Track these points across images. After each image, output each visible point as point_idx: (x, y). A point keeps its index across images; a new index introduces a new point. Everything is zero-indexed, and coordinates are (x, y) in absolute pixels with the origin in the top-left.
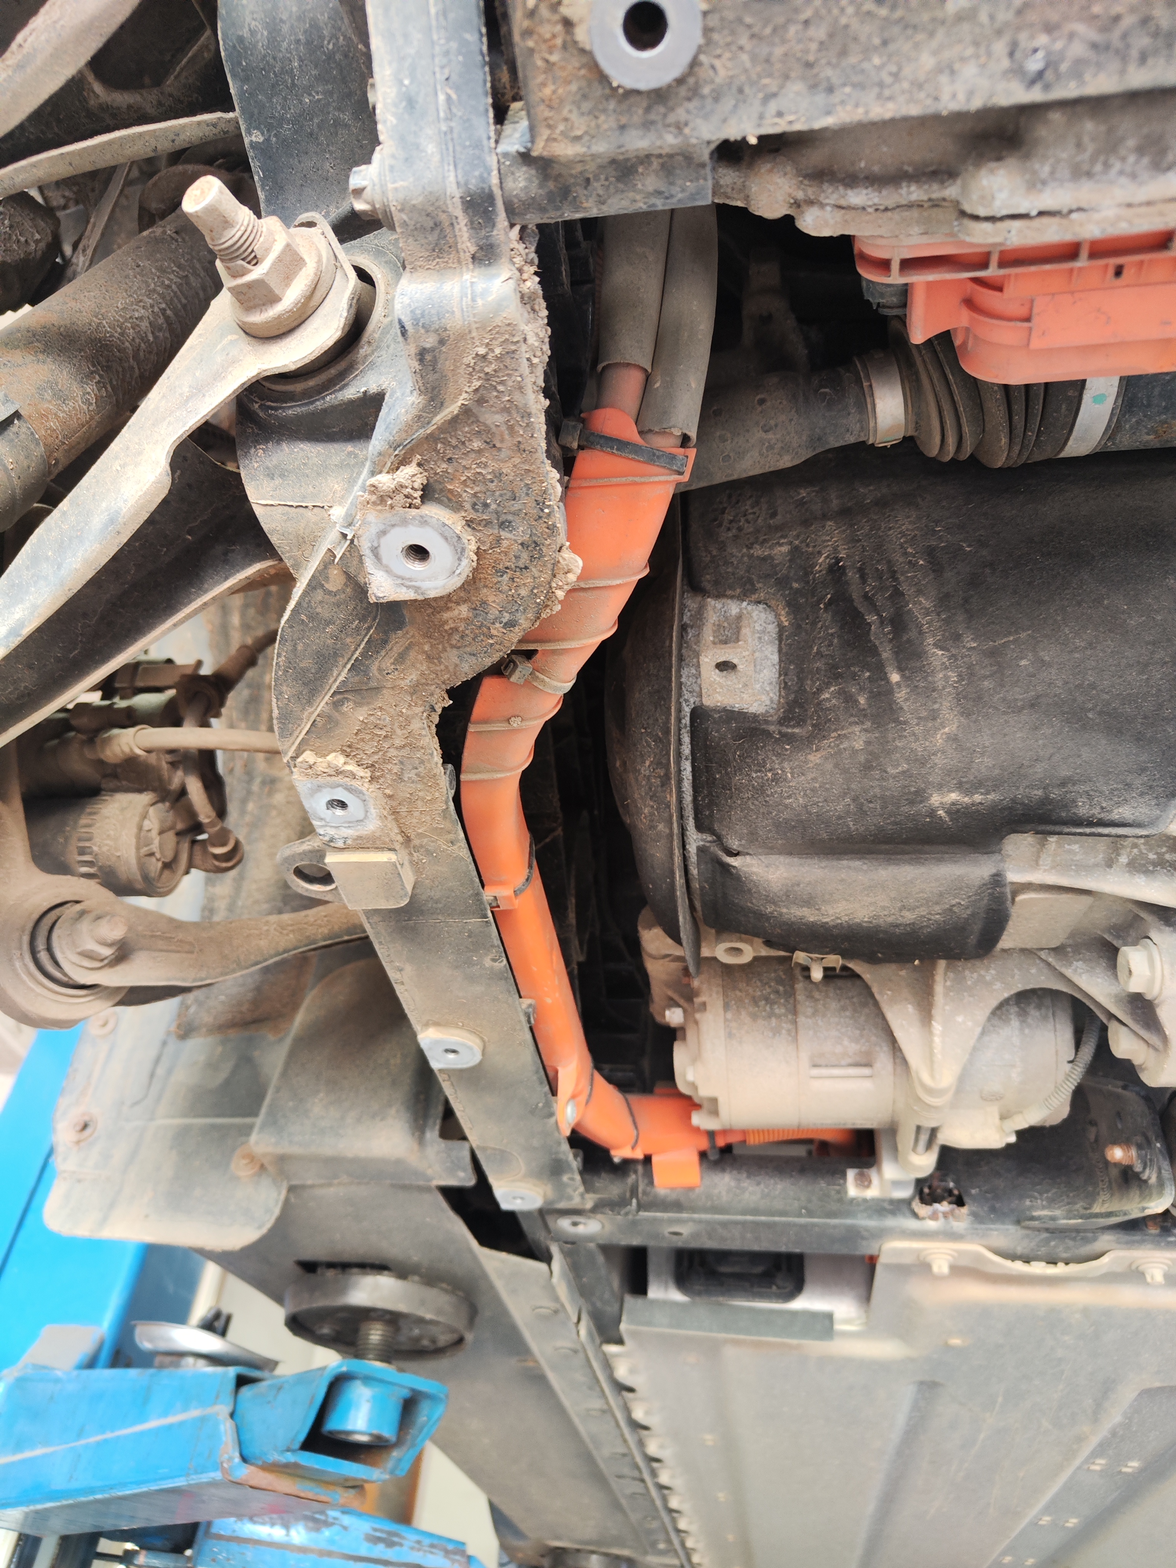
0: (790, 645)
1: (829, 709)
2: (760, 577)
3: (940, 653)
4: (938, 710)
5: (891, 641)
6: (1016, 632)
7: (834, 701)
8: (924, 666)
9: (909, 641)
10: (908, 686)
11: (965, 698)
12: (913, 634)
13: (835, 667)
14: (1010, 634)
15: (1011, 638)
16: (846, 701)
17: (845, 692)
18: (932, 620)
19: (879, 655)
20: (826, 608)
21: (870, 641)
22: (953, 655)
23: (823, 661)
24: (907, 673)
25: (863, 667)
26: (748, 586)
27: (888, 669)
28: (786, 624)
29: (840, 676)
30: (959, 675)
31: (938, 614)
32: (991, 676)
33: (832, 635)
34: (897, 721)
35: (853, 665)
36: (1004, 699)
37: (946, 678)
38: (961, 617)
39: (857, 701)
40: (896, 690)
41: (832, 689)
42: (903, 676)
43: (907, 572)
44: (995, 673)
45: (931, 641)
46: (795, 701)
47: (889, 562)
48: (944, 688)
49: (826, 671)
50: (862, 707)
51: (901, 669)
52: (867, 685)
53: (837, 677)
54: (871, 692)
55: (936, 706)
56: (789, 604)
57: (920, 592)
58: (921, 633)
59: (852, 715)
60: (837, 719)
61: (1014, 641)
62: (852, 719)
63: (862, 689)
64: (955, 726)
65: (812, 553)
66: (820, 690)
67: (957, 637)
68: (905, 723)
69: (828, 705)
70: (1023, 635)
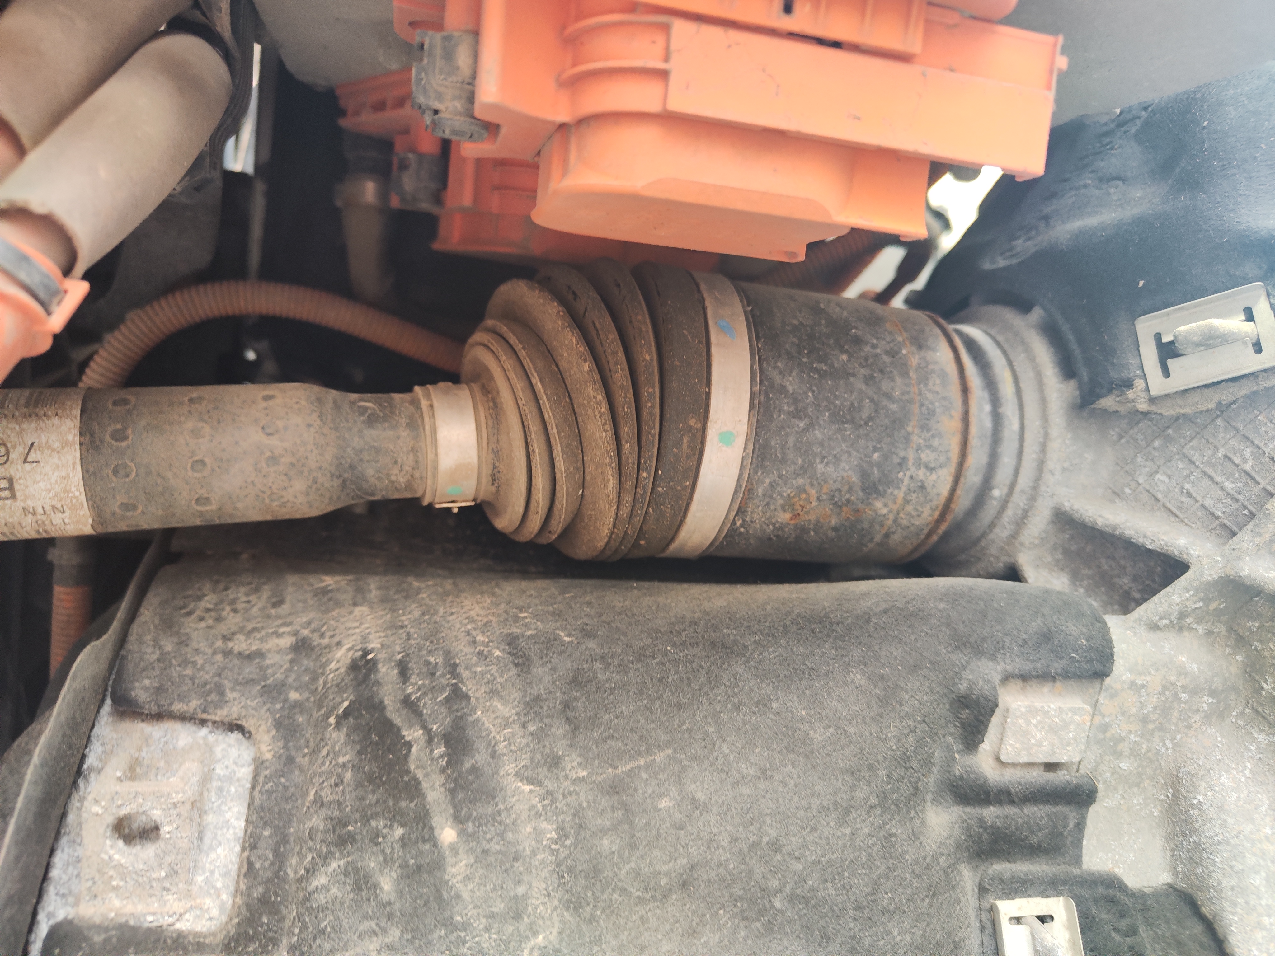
0: (269, 793)
1: (323, 908)
2: (237, 683)
3: (527, 788)
4: (526, 897)
5: (443, 770)
6: (649, 752)
7: (334, 890)
8: (499, 813)
9: (474, 770)
10: (472, 850)
11: (570, 871)
12: (481, 758)
13: (342, 823)
14: (639, 754)
15: (642, 762)
16: (357, 888)
17: (357, 870)
18: (513, 735)
19: (423, 796)
20: (338, 725)
21: (408, 772)
22: (549, 793)
23: (323, 813)
24: (470, 827)
25: (393, 819)
26: (214, 697)
27: (436, 820)
28: (268, 756)
29: (350, 839)
30: (561, 829)
31: (524, 726)
32: (615, 827)
33: (344, 765)
34: (449, 924)
35: (375, 816)
36: (638, 874)
37: (538, 834)
38: (560, 729)
39: (376, 886)
40: (450, 860)
41: (334, 865)
42: (461, 833)
43: (476, 665)
44: (620, 822)
45: (511, 768)
46: (264, 901)
47: (447, 653)
48: (534, 853)
49: (326, 831)
50: (385, 898)
51: (458, 820)
52: (398, 851)
53: (344, 841)
54: (404, 866)
55: (521, 890)
56: (278, 725)
57: (493, 693)
58: (494, 755)
59: (366, 917)
60: (337, 928)
61: (647, 766)
62: (366, 925)
63: (387, 862)
64: (555, 931)
65: (328, 647)
66: (311, 871)
67: (555, 762)
68: (465, 926)
69: (322, 899)
70: (660, 757)
